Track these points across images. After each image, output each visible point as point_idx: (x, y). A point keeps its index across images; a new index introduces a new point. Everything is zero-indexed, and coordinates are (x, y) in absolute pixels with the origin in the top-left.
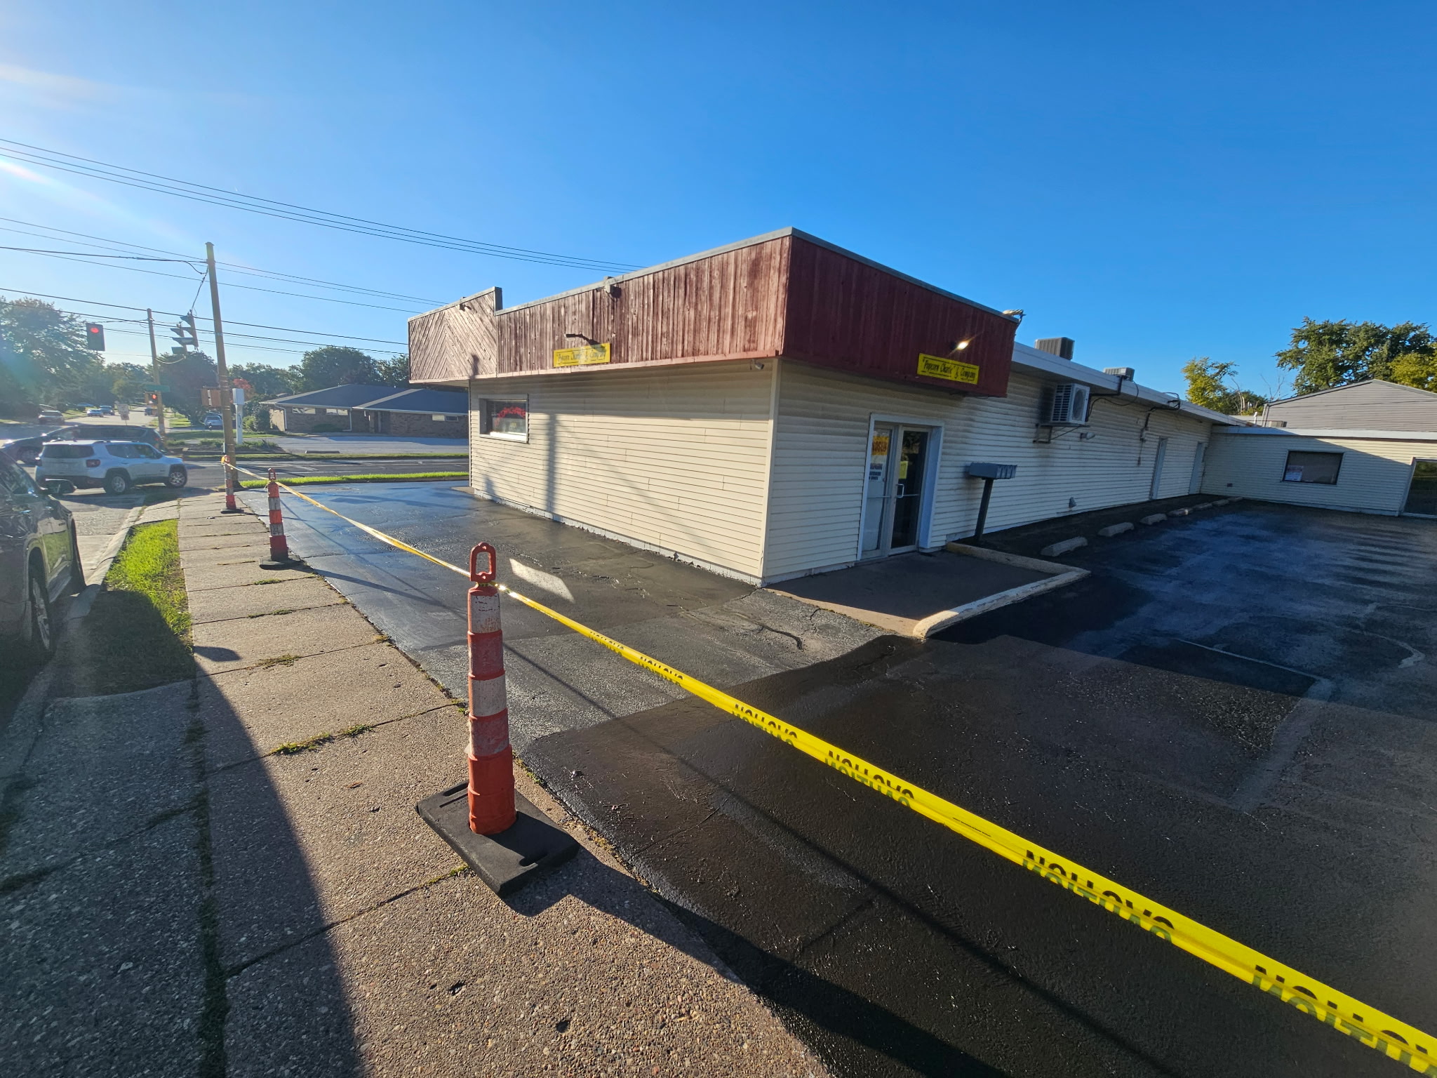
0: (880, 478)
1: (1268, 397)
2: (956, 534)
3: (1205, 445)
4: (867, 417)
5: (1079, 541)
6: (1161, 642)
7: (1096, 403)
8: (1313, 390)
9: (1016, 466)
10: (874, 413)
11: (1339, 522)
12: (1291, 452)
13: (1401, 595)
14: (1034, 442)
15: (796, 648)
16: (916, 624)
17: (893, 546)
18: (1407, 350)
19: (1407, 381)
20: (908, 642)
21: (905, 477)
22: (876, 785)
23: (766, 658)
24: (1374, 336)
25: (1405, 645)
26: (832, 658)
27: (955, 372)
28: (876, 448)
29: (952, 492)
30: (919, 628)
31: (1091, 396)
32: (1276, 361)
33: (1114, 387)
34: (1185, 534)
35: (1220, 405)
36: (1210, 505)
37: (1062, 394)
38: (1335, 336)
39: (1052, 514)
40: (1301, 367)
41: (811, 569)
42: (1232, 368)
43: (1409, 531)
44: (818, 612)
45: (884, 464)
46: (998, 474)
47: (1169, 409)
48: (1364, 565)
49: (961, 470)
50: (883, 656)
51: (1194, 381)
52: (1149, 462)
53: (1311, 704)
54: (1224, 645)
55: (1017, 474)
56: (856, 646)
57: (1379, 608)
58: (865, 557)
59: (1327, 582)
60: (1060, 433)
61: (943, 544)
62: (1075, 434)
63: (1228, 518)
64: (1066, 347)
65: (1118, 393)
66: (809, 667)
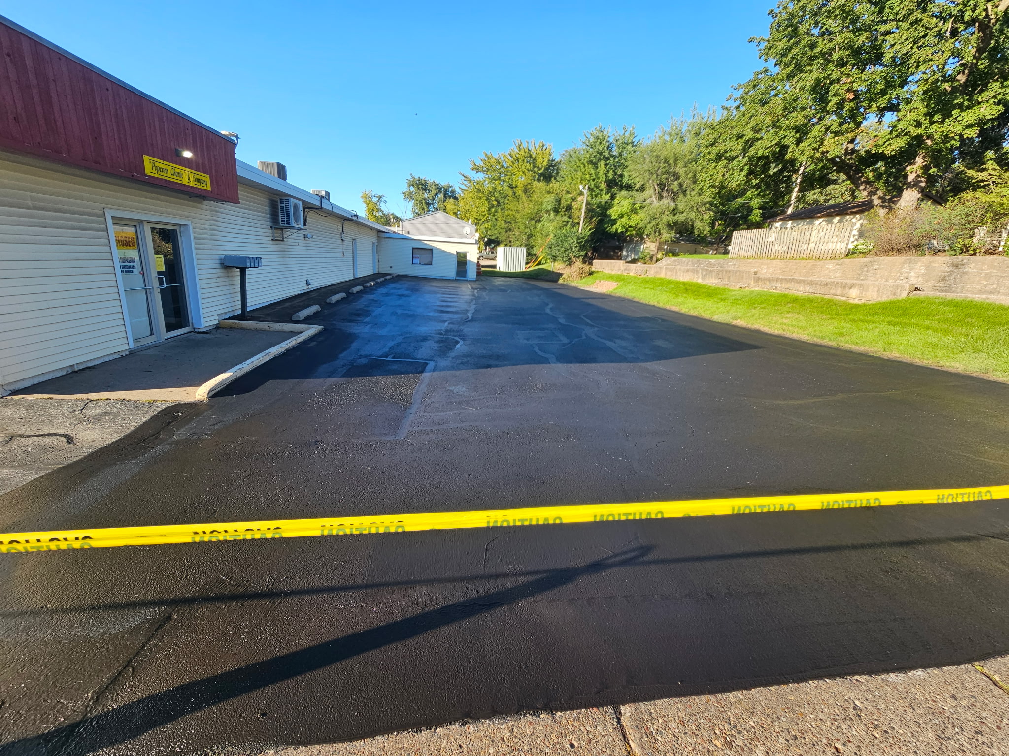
0: (136, 271)
1: (402, 218)
2: (225, 313)
3: (376, 244)
4: (101, 212)
5: (315, 308)
6: (364, 361)
7: (309, 213)
8: (419, 214)
9: (260, 258)
10: (107, 208)
11: (434, 284)
12: (414, 248)
13: (456, 316)
14: (272, 240)
15: (66, 445)
16: (197, 390)
18: (450, 197)
19: (452, 213)
20: (193, 406)
21: (164, 269)
23: (22, 465)
24: (438, 188)
25: (457, 338)
26: (113, 440)
27: (188, 177)
28: (125, 243)
29: (214, 280)
30: (201, 393)
31: (304, 208)
32: (402, 196)
33: (318, 204)
34: (371, 297)
35: (382, 220)
36: (383, 279)
37: (283, 205)
38: (422, 185)
39: (298, 292)
40: (413, 201)
41: (73, 366)
42: (384, 199)
43: (457, 286)
44: (90, 404)
45: (137, 259)
46: (248, 265)
47: (348, 220)
48: (445, 304)
49: (218, 262)
50: (169, 423)
51: (368, 204)
52: (349, 254)
53: (426, 375)
54: (393, 355)
55: (263, 264)
56: (140, 423)
57: (449, 324)
58: (139, 344)
59: (431, 314)
60: (289, 233)
61: (217, 322)
62: (299, 235)
63: (393, 285)
64: (281, 171)
65: (321, 208)
66: (85, 458)
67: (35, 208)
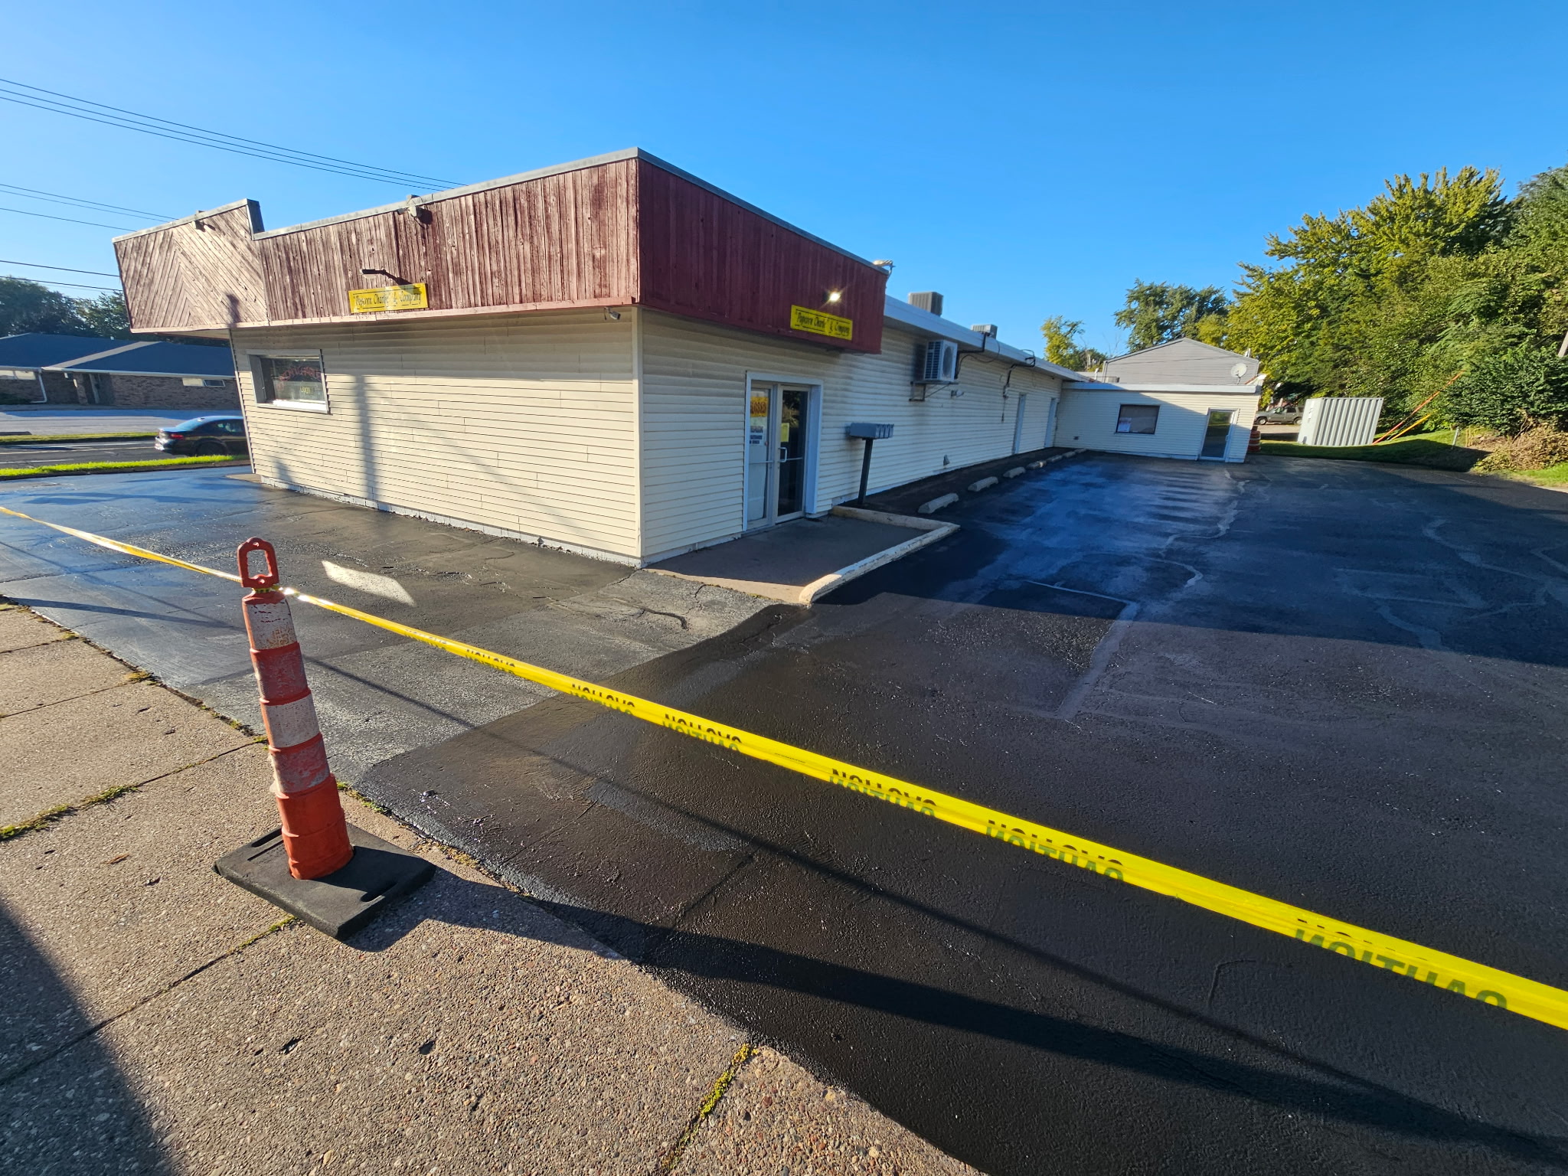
0: (762, 442)
1: (1108, 355)
2: (841, 497)
3: (1057, 400)
4: (742, 376)
5: (950, 498)
6: (1015, 585)
7: (964, 360)
8: (1141, 348)
9: (892, 426)
10: (752, 371)
11: (1156, 468)
12: (1122, 406)
13: (1192, 527)
14: (910, 400)
15: (680, 628)
16: (801, 591)
17: (780, 514)
18: (1210, 311)
19: (1208, 340)
20: (794, 609)
21: (787, 440)
22: (709, 737)
23: (648, 642)
24: (1187, 298)
25: (1190, 568)
26: (718, 634)
27: (830, 327)
28: (756, 410)
29: (836, 454)
30: (804, 595)
31: (959, 353)
32: (1114, 320)
33: (979, 345)
34: (1039, 485)
35: (1071, 362)
36: (1060, 457)
37: (933, 351)
38: (1155, 297)
39: (929, 472)
40: (1133, 326)
41: (695, 544)
42: (1080, 327)
43: (1201, 472)
44: (703, 589)
45: (765, 428)
46: (877, 434)
47: (1021, 366)
48: (1170, 503)
49: (843, 431)
50: (769, 626)
51: (1051, 338)
52: (1011, 420)
53: (1121, 624)
54: (1064, 582)
55: (894, 433)
56: (743, 619)
57: (1176, 539)
58: (751, 527)
59: (1141, 520)
60: (932, 390)
61: (830, 508)
62: (945, 392)
63: (1076, 468)
64: (936, 301)
65: (983, 350)
66: (694, 647)
67: (695, 375)
